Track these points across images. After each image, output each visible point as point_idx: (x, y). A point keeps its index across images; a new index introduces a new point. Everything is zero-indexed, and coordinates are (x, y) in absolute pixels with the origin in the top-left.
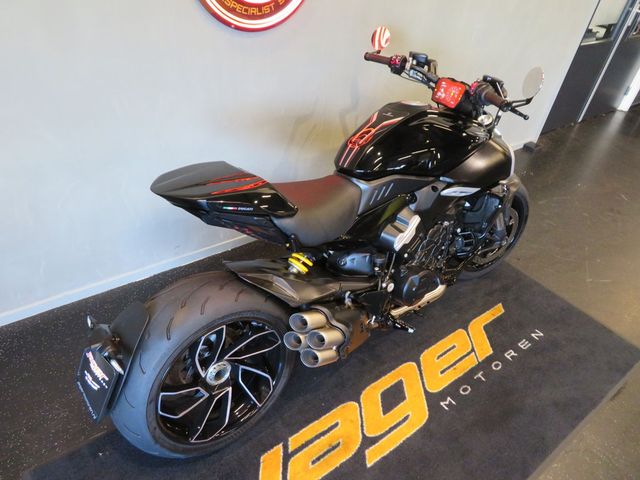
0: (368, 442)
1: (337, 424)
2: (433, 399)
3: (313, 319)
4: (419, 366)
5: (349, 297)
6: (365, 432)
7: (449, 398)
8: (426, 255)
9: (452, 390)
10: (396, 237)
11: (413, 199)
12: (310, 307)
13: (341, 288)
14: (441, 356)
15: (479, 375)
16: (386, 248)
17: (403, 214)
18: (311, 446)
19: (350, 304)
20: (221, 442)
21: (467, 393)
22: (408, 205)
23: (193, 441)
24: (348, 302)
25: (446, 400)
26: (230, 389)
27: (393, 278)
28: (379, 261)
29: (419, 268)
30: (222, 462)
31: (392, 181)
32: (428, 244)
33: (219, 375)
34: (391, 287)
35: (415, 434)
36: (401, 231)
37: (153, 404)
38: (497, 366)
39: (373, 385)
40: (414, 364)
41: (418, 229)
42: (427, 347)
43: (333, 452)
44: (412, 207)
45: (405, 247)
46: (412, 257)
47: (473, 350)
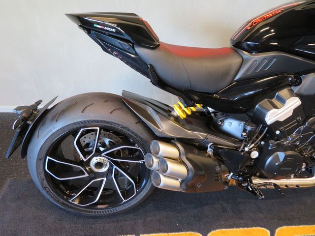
3: (165, 149)
5: (210, 147)
8: (302, 140)
10: (268, 110)
11: (298, 82)
13: (206, 138)
16: (258, 120)
17: (284, 93)
19: (210, 153)
20: (92, 212)
22: (291, 86)
23: (70, 201)
24: (210, 151)
26: (105, 179)
27: (260, 149)
28: (249, 128)
29: (293, 147)
31: (274, 57)
32: (305, 131)
33: (99, 165)
34: (255, 154)
36: (276, 107)
40: (268, 232)
41: (296, 111)
42: (287, 224)
44: (296, 89)
45: (277, 124)
46: (284, 135)
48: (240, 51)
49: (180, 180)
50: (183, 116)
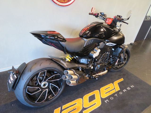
0: (84, 109)
1: (76, 104)
2: (103, 100)
3: (70, 72)
4: (100, 91)
5: (81, 68)
6: (83, 106)
7: (107, 100)
8: (102, 61)
9: (108, 98)
10: (93, 54)
11: (99, 45)
12: (70, 69)
13: (78, 66)
14: (106, 89)
15: (116, 95)
16: (91, 57)
17: (96, 49)
18: (68, 108)
19: (81, 70)
20: (44, 104)
21: (112, 99)
22: (97, 46)
23: (36, 102)
24: (80, 70)
25: (106, 100)
26: (47, 90)
27: (93, 66)
28: (89, 60)
29: (101, 63)
30: (44, 110)
31: (93, 39)
32: (102, 58)
33: (44, 85)
34: (92, 68)
35: (97, 108)
36: (95, 53)
37: (25, 89)
38: (121, 93)
39: (87, 95)
41: (100, 53)
42: (102, 87)
43: (74, 111)
44: (99, 47)
45: (96, 57)
46: (98, 60)
47: (115, 89)
48: (83, 38)
49: (76, 80)
50: (69, 61)
